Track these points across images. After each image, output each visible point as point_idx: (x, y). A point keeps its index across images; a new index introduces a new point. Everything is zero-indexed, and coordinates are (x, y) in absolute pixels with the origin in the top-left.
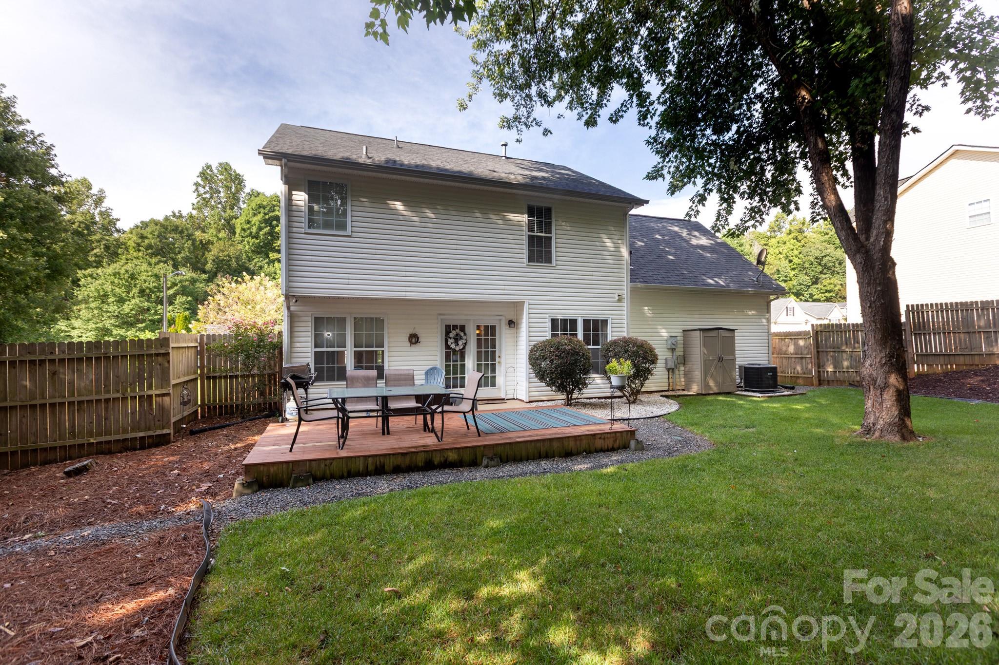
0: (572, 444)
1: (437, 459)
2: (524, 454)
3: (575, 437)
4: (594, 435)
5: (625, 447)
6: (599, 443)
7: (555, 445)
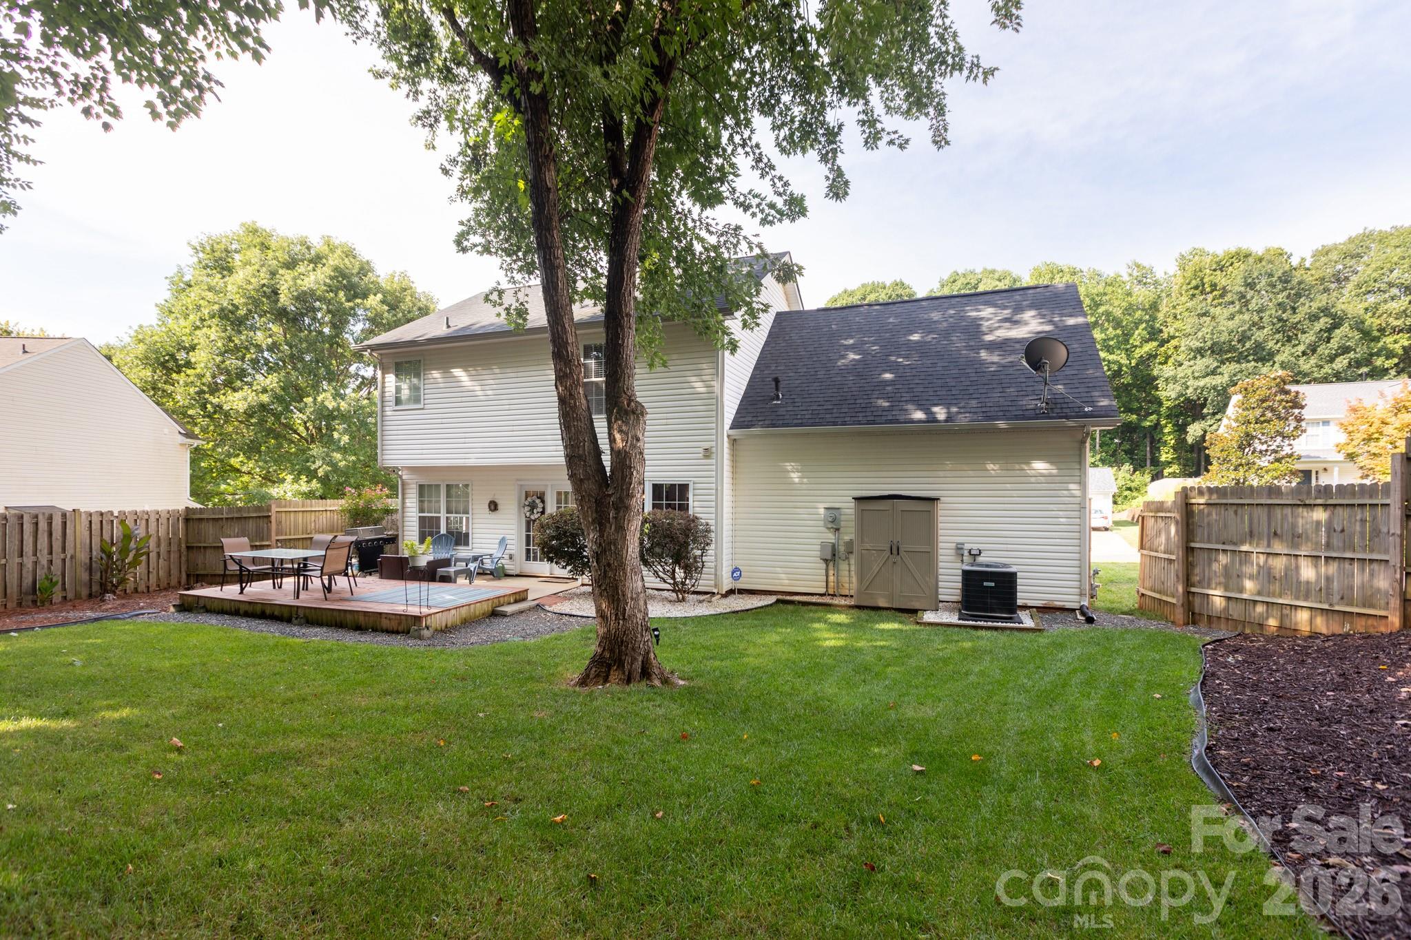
0: (361, 618)
1: (268, 612)
2: (324, 621)
3: (365, 612)
4: (381, 614)
5: (406, 632)
6: (385, 623)
7: (349, 617)
